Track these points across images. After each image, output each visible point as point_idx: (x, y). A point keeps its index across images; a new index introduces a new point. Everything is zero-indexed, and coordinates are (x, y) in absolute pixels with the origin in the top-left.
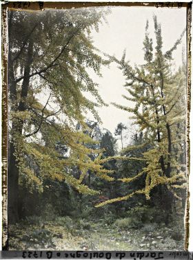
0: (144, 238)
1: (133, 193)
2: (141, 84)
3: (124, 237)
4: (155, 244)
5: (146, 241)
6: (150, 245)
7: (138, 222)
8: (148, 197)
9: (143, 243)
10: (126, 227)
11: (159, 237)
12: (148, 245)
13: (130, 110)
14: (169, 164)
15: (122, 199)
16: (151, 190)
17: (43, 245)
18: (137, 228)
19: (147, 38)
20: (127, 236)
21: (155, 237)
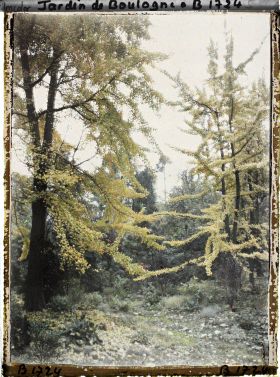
0: (203, 325)
1: (186, 263)
2: (202, 109)
3: (177, 324)
4: (220, 335)
5: (206, 329)
6: (213, 336)
7: (193, 302)
8: (209, 273)
9: (202, 332)
10: (177, 309)
11: (223, 325)
12: (210, 335)
13: (189, 153)
14: (235, 224)
15: (171, 270)
16: (213, 262)
17: (87, 340)
18: (192, 311)
19: (211, 41)
20: (180, 321)
21: (217, 324)
